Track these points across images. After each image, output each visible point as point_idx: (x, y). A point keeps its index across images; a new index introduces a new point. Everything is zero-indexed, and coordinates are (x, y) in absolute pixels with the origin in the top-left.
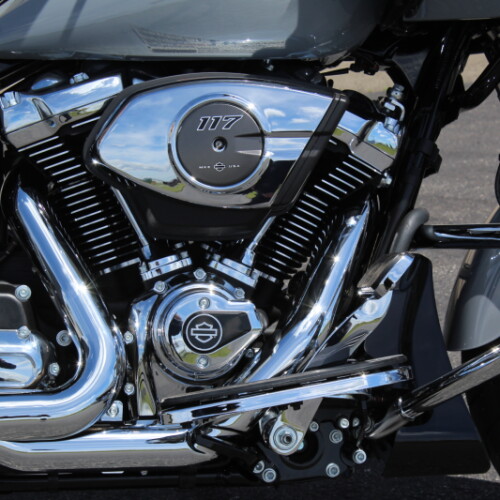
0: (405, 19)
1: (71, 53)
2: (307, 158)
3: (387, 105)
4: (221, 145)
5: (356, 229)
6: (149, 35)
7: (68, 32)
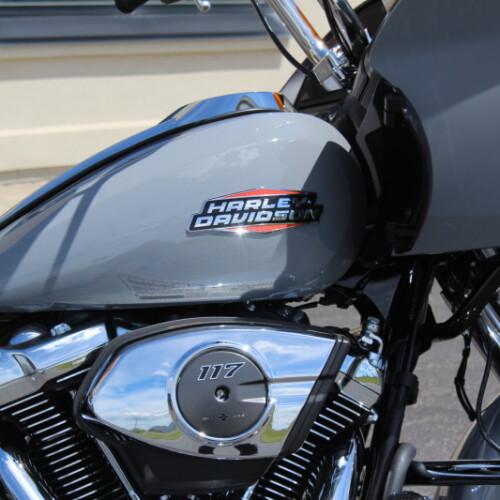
0: (394, 254)
1: (49, 304)
2: (314, 402)
3: (364, 339)
4: (222, 394)
5: (346, 470)
6: (137, 283)
7: (52, 280)
